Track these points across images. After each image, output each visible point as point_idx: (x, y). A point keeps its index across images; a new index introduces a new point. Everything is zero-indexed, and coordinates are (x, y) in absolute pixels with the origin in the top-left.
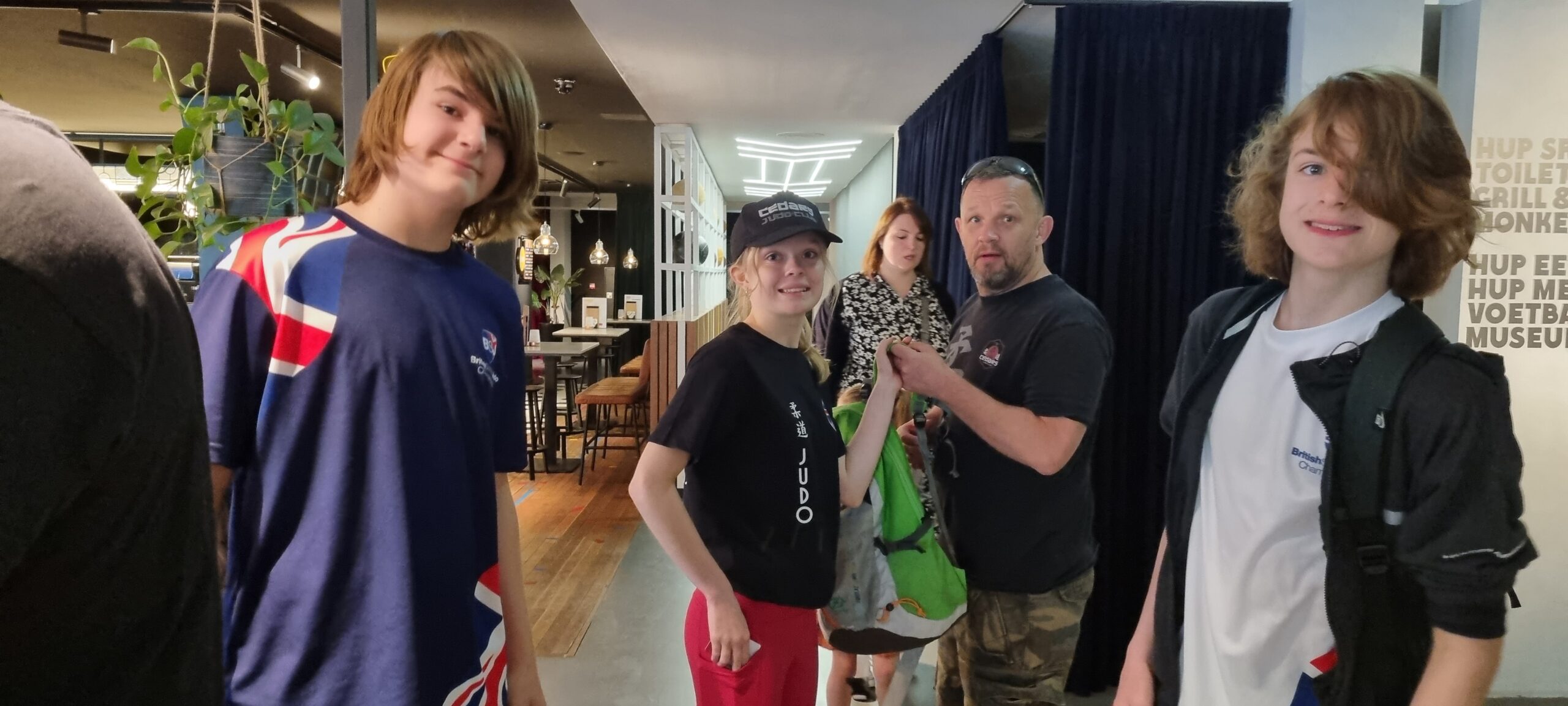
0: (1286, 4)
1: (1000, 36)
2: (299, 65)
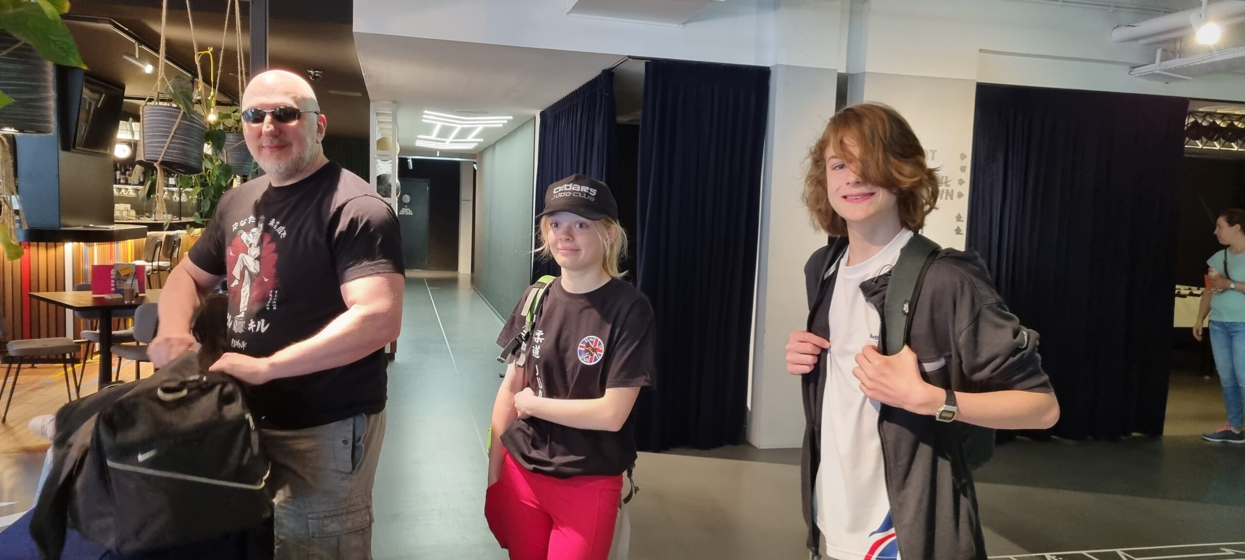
0: (768, 68)
1: (613, 71)
2: (137, 56)
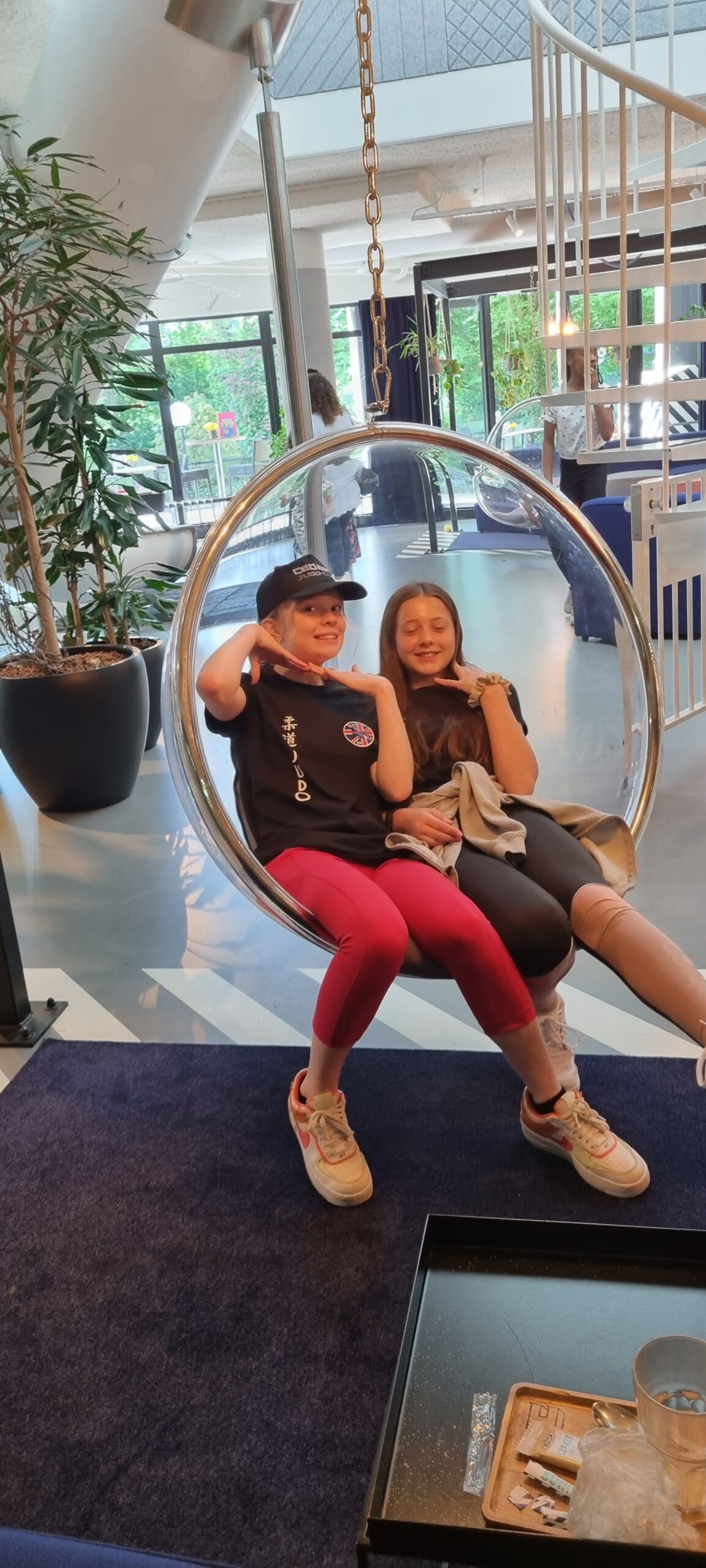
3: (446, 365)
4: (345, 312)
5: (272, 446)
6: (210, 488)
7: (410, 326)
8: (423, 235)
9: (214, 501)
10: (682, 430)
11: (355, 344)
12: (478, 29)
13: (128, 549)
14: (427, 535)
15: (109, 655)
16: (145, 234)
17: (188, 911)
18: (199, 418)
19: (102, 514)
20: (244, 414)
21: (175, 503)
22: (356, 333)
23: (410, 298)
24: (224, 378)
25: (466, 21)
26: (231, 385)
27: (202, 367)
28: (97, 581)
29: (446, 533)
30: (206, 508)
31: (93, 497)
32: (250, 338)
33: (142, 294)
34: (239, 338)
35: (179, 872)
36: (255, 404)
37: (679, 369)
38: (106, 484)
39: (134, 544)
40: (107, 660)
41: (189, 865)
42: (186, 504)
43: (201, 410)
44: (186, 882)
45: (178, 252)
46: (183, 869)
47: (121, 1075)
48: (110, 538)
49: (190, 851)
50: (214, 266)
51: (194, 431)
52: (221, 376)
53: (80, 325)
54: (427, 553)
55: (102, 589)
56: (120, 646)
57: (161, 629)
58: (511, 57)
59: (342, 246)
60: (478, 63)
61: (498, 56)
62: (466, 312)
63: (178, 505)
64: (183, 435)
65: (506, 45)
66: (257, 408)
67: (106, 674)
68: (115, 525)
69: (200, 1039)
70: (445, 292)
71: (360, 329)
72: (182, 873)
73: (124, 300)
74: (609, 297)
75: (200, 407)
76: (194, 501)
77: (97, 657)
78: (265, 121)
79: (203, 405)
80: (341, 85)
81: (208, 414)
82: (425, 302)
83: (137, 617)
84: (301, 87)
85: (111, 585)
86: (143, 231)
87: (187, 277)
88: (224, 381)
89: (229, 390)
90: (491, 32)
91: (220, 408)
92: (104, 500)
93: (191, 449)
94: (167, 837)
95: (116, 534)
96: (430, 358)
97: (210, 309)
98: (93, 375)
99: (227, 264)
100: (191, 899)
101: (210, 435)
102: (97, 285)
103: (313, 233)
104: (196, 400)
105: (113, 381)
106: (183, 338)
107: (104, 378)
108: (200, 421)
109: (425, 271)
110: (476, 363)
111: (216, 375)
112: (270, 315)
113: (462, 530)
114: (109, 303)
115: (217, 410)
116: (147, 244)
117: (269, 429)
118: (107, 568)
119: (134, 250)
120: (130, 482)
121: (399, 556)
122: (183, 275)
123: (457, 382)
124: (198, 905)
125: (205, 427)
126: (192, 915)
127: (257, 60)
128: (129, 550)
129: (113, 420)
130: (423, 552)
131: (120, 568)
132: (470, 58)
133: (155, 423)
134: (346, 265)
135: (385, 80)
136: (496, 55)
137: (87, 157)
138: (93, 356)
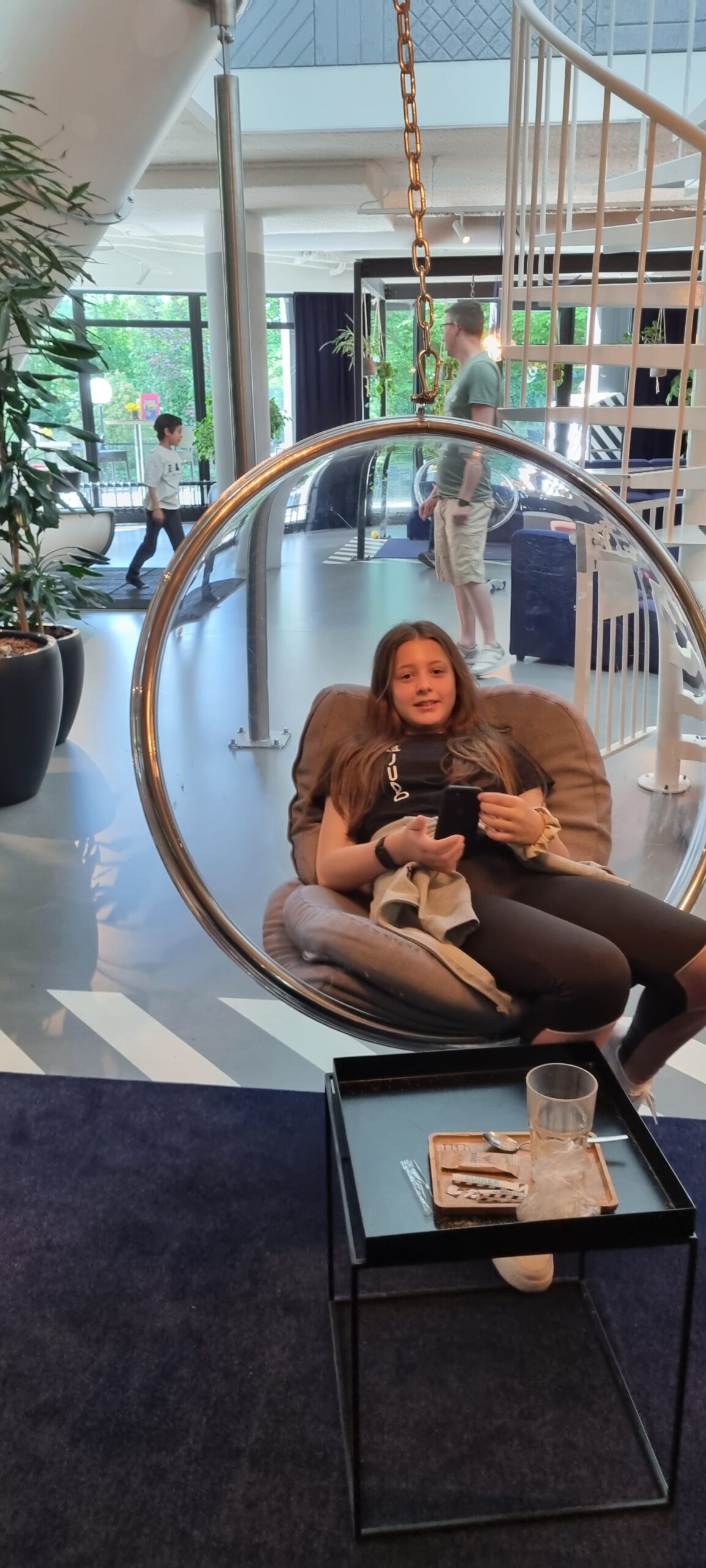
3: (379, 368)
4: (278, 303)
5: (195, 433)
6: (128, 471)
7: (345, 324)
8: (366, 231)
9: (132, 485)
10: (605, 457)
11: (286, 337)
12: (438, 22)
13: (47, 530)
14: (355, 541)
15: (21, 643)
16: (89, 190)
17: (100, 926)
18: (119, 397)
19: (21, 489)
20: (166, 397)
21: (91, 484)
22: (289, 326)
23: (350, 295)
24: (148, 358)
25: (427, 12)
26: (154, 366)
27: (124, 344)
28: (11, 562)
29: (373, 539)
30: (123, 492)
31: (11, 471)
32: (178, 319)
33: (80, 255)
34: (164, 318)
35: (90, 883)
36: (178, 388)
37: (607, 395)
38: (27, 458)
39: (54, 524)
40: (18, 648)
41: (100, 875)
42: (102, 486)
43: (122, 389)
44: (98, 894)
45: (118, 216)
46: (95, 879)
47: (21, 1112)
48: (29, 517)
49: (103, 859)
50: (147, 239)
51: (113, 410)
52: (145, 355)
53: (8, 282)
54: (353, 560)
55: (16, 570)
56: (33, 633)
57: (77, 617)
58: (470, 56)
59: (281, 232)
60: (436, 58)
61: (457, 54)
62: (398, 316)
63: (93, 485)
64: (101, 412)
65: (467, 42)
66: (179, 393)
67: (20, 662)
68: (34, 503)
69: (111, 1073)
70: (383, 293)
71: (293, 321)
72: (93, 884)
73: (60, 259)
74: (542, 316)
75: (122, 385)
76: (110, 482)
77: (8, 644)
78: (222, 86)
79: (124, 384)
80: (294, 63)
81: (129, 394)
82: (363, 300)
83: (53, 604)
84: (252, 59)
85: (26, 567)
86: (85, 186)
87: (118, 247)
88: (148, 361)
89: (152, 371)
90: (452, 27)
91: (141, 388)
92: (23, 475)
93: (108, 429)
94: (77, 843)
95: (35, 512)
96: (364, 359)
97: (140, 283)
98: (21, 338)
99: (160, 238)
100: (102, 914)
101: (131, 417)
102: (29, 239)
103: (255, 215)
104: (117, 378)
105: (41, 348)
106: (106, 312)
107: (33, 343)
108: (119, 400)
109: (366, 268)
110: (407, 369)
111: (139, 354)
112: (201, 297)
113: (389, 537)
114: (42, 261)
115: (139, 390)
116: (89, 202)
117: (193, 416)
118: (22, 548)
119: (74, 206)
120: (53, 458)
121: (325, 562)
122: (115, 245)
123: (389, 386)
124: (111, 920)
125: (126, 407)
126: (104, 933)
127: (218, 20)
128: (49, 531)
129: (39, 390)
130: (349, 559)
131: (37, 549)
132: (429, 52)
133: (71, 397)
134: (284, 253)
135: (340, 63)
136: (456, 51)
137: (29, 98)
138: (22, 317)
